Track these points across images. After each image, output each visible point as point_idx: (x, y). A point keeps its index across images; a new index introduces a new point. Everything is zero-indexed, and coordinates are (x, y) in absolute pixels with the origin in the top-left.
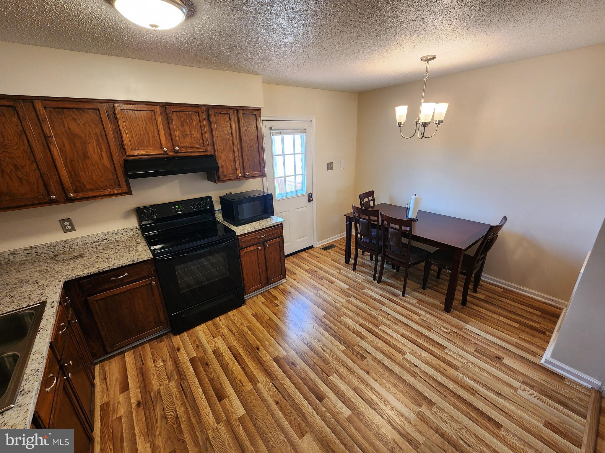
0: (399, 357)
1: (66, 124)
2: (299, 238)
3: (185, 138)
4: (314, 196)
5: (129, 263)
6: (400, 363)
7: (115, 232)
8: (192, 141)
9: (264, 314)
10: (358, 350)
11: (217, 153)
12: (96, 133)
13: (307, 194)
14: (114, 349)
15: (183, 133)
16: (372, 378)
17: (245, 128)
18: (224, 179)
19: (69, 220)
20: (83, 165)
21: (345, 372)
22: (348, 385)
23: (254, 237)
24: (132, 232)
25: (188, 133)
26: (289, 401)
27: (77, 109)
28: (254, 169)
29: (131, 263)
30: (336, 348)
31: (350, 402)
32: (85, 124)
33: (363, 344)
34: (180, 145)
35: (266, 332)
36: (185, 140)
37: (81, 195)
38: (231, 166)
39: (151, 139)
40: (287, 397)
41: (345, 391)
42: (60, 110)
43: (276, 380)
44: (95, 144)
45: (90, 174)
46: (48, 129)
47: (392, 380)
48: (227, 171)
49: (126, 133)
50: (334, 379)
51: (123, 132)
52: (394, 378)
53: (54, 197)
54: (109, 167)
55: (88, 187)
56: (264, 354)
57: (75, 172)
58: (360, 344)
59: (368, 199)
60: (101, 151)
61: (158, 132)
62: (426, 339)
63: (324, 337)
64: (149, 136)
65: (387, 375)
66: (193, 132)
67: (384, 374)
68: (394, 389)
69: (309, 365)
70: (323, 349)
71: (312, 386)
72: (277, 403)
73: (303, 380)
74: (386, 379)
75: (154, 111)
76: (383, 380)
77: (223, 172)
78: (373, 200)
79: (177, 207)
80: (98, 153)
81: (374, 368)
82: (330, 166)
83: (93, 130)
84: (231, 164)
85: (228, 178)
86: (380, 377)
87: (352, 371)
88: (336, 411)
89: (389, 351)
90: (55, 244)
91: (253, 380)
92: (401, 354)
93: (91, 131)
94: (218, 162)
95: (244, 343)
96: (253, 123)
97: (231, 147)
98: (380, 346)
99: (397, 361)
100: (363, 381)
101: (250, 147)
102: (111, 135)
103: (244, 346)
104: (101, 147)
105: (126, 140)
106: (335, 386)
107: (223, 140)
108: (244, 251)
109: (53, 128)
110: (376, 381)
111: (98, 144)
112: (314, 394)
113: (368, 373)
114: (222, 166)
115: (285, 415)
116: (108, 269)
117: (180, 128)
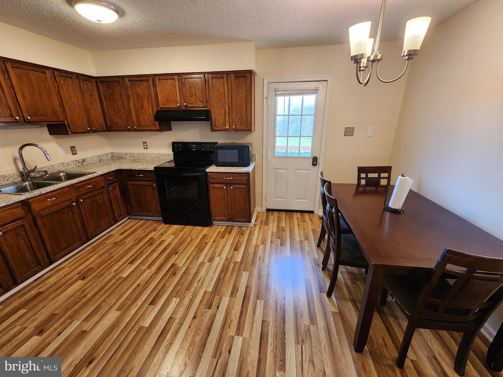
0: (232, 331)
1: (136, 89)
2: (297, 199)
3: (191, 97)
4: (320, 161)
5: (143, 169)
6: (224, 335)
7: (163, 154)
8: (196, 99)
9: (209, 238)
10: (215, 299)
11: (212, 108)
12: (147, 94)
13: (312, 157)
14: (137, 215)
15: (191, 93)
16: (191, 323)
17: (236, 88)
18: (216, 129)
19: (145, 143)
20: (141, 112)
21: (185, 304)
22: (173, 312)
23: (220, 177)
24: (171, 156)
25: (194, 94)
26: (142, 289)
27: (140, 80)
28: (241, 124)
29: (144, 169)
30: (206, 286)
31: (157, 321)
32: (143, 89)
33: (226, 300)
34: (188, 102)
35: (193, 248)
36: (192, 99)
37: (139, 128)
38: (222, 120)
39: (172, 98)
40: (145, 286)
41: (167, 313)
42: (134, 82)
43: (156, 275)
44: (146, 100)
45: (144, 117)
46: (129, 92)
47: (198, 339)
48: (219, 123)
49: (160, 94)
50: (175, 301)
51: (158, 93)
52: (202, 339)
53: (129, 127)
54: (152, 113)
55: (143, 124)
56: (175, 257)
57: (138, 116)
58: (223, 298)
59: (379, 175)
60: (149, 104)
61: (176, 93)
62: (279, 345)
63: (213, 275)
64: (171, 96)
65: (201, 333)
66: (197, 93)
67: (200, 330)
68: (188, 345)
69: (179, 281)
70: (199, 280)
71: (161, 293)
72: (138, 285)
73: (164, 286)
74: (196, 334)
75: (174, 79)
76: (193, 332)
77: (215, 123)
78: (389, 178)
79: (193, 146)
80: (148, 105)
81: (203, 319)
82: (349, 132)
83: (146, 92)
84: (222, 118)
85: (219, 129)
86: (195, 329)
87: (189, 307)
88: (145, 317)
89: (232, 321)
90: (139, 154)
91: (150, 267)
92: (237, 332)
93: (145, 93)
94: (212, 115)
95: (177, 246)
96: (243, 84)
97: (223, 104)
98: (234, 311)
99: (224, 333)
100: (183, 319)
101: (239, 105)
102: (153, 95)
103: (175, 247)
104: (149, 102)
105: (160, 98)
106: (169, 304)
107: (217, 99)
108: (213, 186)
109: (131, 92)
110: (189, 327)
111: (148, 101)
112: (154, 298)
113: (194, 318)
114: (215, 119)
115: (130, 294)
116: (134, 169)
117: (189, 90)
